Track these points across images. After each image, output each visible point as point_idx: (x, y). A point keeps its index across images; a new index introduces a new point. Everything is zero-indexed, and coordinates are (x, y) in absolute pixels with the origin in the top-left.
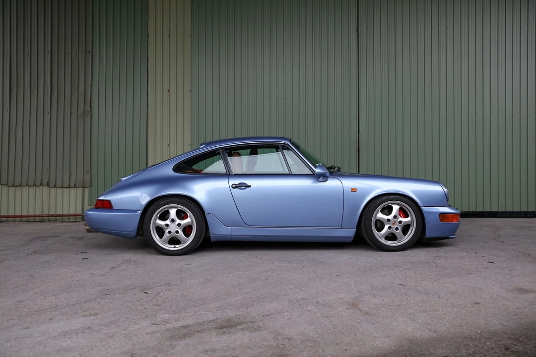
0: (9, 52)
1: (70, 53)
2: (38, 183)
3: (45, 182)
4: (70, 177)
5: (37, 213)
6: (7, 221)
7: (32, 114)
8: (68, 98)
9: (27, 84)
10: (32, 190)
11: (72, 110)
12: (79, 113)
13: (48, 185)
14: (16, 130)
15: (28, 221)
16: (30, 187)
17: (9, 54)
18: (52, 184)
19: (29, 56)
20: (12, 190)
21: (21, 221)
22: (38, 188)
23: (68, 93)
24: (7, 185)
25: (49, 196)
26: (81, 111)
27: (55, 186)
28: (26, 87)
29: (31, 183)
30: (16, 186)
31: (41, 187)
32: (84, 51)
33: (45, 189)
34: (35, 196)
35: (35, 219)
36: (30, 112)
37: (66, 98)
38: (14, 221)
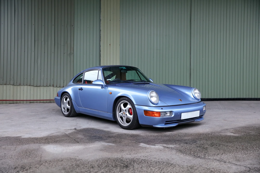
0: (34, 24)
1: (63, 25)
2: (48, 85)
3: (51, 85)
4: (64, 83)
5: (48, 99)
6: (34, 102)
7: (45, 53)
8: (62, 47)
9: (43, 39)
10: (45, 88)
11: (65, 52)
12: (68, 53)
13: (53, 86)
14: (37, 61)
15: (43, 103)
16: (44, 87)
17: (34, 25)
18: (55, 85)
19: (44, 26)
20: (35, 88)
21: (40, 102)
22: (48, 87)
23: (62, 44)
24: (33, 86)
25: (54, 91)
26: (69, 52)
27: (56, 86)
28: (42, 40)
29: (45, 85)
30: (38, 86)
31: (50, 87)
32: (70, 26)
33: (52, 88)
34: (47, 91)
35: (47, 101)
36: (44, 52)
37: (62, 46)
38: (37, 103)
